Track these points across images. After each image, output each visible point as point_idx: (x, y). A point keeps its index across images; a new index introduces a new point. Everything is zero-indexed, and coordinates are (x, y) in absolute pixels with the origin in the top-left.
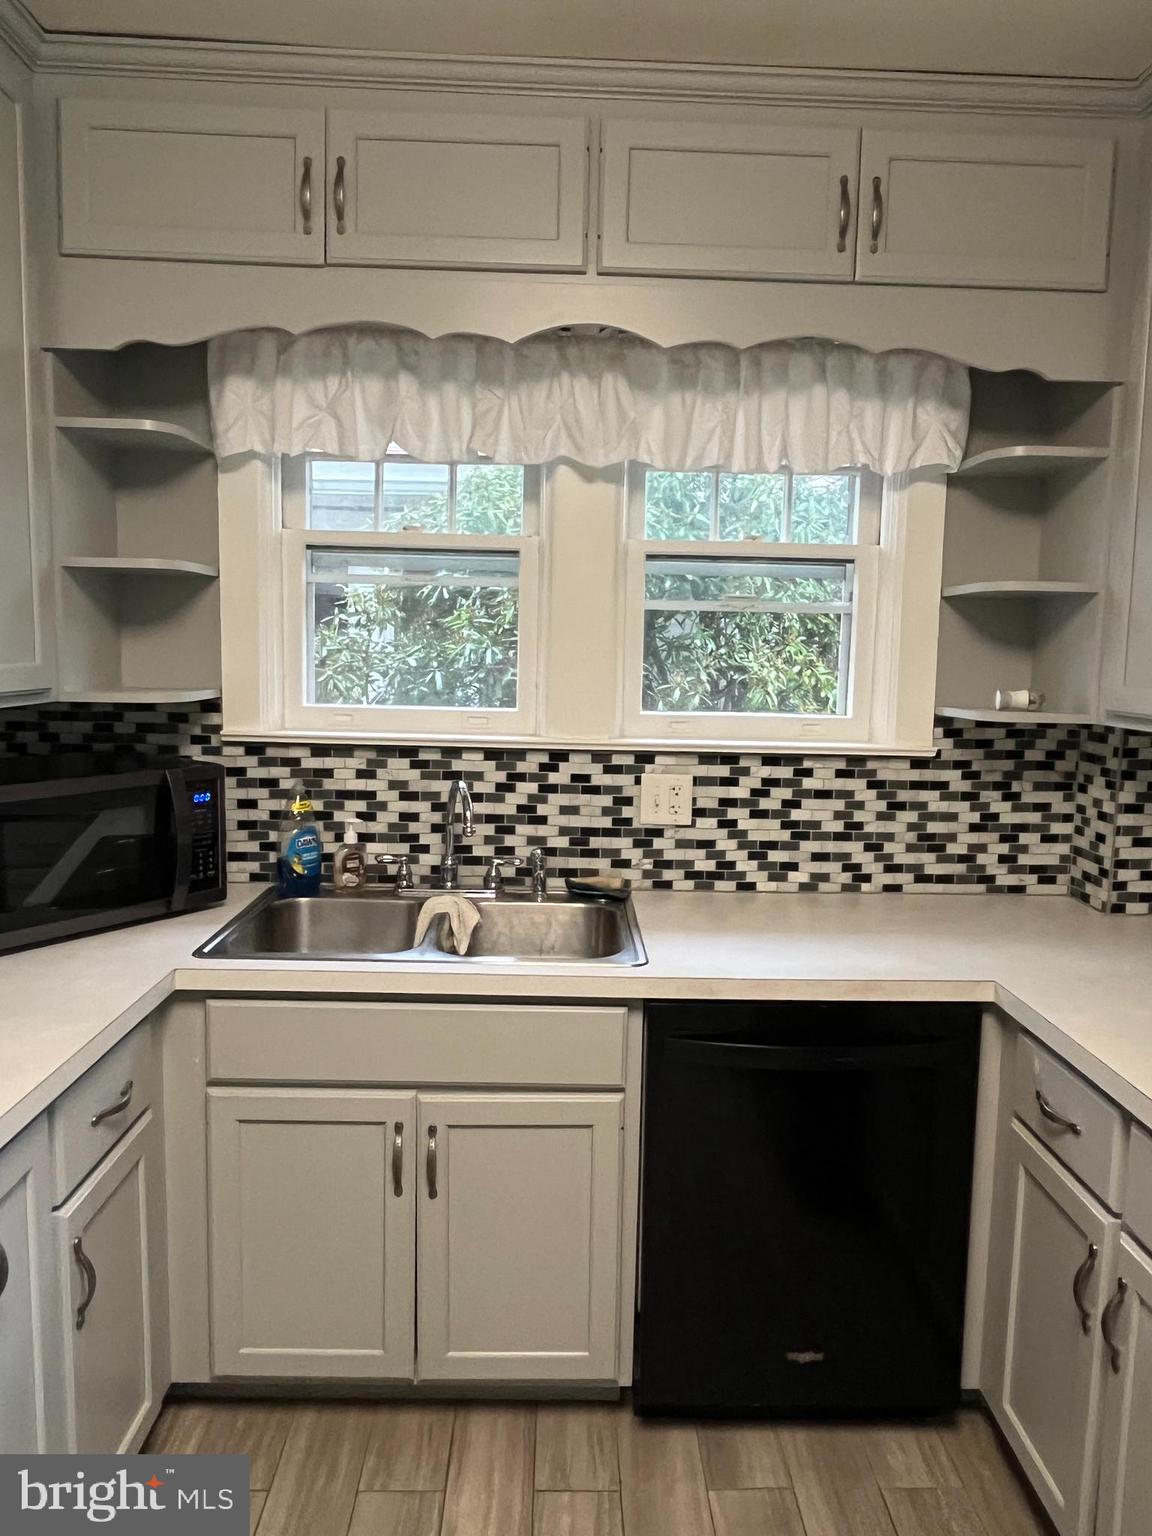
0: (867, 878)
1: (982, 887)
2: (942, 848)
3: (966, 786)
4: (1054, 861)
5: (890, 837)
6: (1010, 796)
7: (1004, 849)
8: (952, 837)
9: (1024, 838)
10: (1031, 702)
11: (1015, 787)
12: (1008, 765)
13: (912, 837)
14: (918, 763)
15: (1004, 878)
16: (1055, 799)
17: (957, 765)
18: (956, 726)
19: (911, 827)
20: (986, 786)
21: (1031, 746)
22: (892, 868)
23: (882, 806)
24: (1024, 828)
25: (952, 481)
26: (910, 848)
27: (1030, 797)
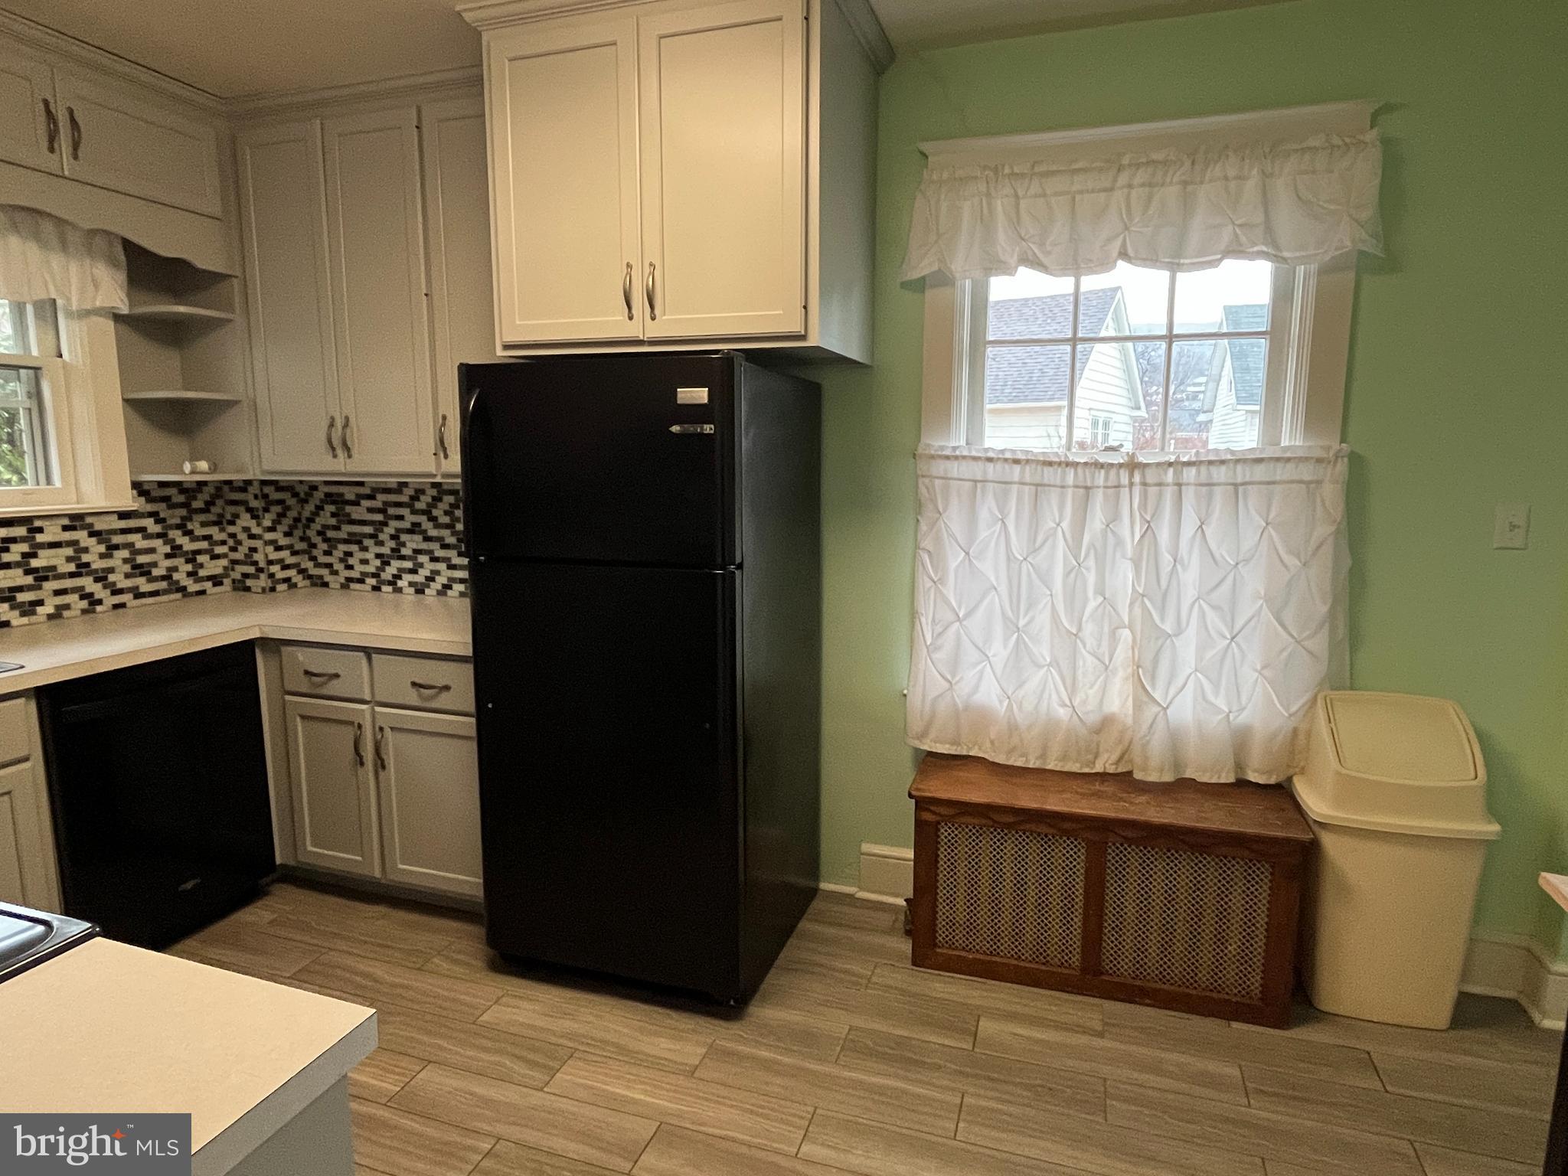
0: (100, 602)
1: (179, 595)
2: (149, 573)
3: (158, 529)
4: (219, 571)
5: (111, 570)
6: (188, 533)
7: (189, 567)
8: (155, 565)
9: (200, 559)
10: (210, 469)
11: (190, 526)
12: (183, 512)
13: (127, 568)
14: (123, 515)
15: (192, 587)
16: (213, 531)
17: (151, 515)
18: (146, 487)
19: (125, 561)
20: (171, 527)
21: (195, 498)
22: (116, 592)
23: (102, 548)
24: (199, 552)
25: (117, 318)
26: (127, 576)
27: (200, 532)
